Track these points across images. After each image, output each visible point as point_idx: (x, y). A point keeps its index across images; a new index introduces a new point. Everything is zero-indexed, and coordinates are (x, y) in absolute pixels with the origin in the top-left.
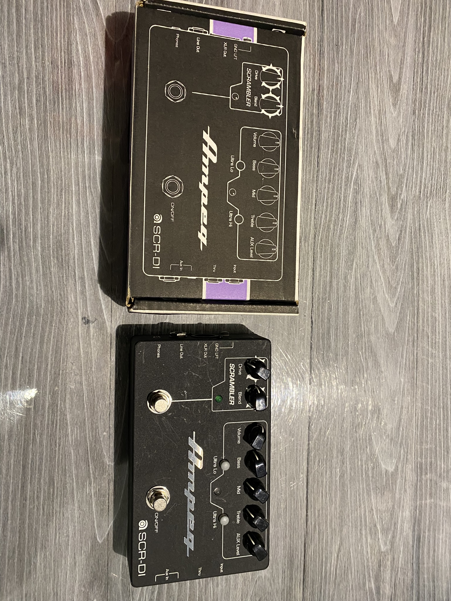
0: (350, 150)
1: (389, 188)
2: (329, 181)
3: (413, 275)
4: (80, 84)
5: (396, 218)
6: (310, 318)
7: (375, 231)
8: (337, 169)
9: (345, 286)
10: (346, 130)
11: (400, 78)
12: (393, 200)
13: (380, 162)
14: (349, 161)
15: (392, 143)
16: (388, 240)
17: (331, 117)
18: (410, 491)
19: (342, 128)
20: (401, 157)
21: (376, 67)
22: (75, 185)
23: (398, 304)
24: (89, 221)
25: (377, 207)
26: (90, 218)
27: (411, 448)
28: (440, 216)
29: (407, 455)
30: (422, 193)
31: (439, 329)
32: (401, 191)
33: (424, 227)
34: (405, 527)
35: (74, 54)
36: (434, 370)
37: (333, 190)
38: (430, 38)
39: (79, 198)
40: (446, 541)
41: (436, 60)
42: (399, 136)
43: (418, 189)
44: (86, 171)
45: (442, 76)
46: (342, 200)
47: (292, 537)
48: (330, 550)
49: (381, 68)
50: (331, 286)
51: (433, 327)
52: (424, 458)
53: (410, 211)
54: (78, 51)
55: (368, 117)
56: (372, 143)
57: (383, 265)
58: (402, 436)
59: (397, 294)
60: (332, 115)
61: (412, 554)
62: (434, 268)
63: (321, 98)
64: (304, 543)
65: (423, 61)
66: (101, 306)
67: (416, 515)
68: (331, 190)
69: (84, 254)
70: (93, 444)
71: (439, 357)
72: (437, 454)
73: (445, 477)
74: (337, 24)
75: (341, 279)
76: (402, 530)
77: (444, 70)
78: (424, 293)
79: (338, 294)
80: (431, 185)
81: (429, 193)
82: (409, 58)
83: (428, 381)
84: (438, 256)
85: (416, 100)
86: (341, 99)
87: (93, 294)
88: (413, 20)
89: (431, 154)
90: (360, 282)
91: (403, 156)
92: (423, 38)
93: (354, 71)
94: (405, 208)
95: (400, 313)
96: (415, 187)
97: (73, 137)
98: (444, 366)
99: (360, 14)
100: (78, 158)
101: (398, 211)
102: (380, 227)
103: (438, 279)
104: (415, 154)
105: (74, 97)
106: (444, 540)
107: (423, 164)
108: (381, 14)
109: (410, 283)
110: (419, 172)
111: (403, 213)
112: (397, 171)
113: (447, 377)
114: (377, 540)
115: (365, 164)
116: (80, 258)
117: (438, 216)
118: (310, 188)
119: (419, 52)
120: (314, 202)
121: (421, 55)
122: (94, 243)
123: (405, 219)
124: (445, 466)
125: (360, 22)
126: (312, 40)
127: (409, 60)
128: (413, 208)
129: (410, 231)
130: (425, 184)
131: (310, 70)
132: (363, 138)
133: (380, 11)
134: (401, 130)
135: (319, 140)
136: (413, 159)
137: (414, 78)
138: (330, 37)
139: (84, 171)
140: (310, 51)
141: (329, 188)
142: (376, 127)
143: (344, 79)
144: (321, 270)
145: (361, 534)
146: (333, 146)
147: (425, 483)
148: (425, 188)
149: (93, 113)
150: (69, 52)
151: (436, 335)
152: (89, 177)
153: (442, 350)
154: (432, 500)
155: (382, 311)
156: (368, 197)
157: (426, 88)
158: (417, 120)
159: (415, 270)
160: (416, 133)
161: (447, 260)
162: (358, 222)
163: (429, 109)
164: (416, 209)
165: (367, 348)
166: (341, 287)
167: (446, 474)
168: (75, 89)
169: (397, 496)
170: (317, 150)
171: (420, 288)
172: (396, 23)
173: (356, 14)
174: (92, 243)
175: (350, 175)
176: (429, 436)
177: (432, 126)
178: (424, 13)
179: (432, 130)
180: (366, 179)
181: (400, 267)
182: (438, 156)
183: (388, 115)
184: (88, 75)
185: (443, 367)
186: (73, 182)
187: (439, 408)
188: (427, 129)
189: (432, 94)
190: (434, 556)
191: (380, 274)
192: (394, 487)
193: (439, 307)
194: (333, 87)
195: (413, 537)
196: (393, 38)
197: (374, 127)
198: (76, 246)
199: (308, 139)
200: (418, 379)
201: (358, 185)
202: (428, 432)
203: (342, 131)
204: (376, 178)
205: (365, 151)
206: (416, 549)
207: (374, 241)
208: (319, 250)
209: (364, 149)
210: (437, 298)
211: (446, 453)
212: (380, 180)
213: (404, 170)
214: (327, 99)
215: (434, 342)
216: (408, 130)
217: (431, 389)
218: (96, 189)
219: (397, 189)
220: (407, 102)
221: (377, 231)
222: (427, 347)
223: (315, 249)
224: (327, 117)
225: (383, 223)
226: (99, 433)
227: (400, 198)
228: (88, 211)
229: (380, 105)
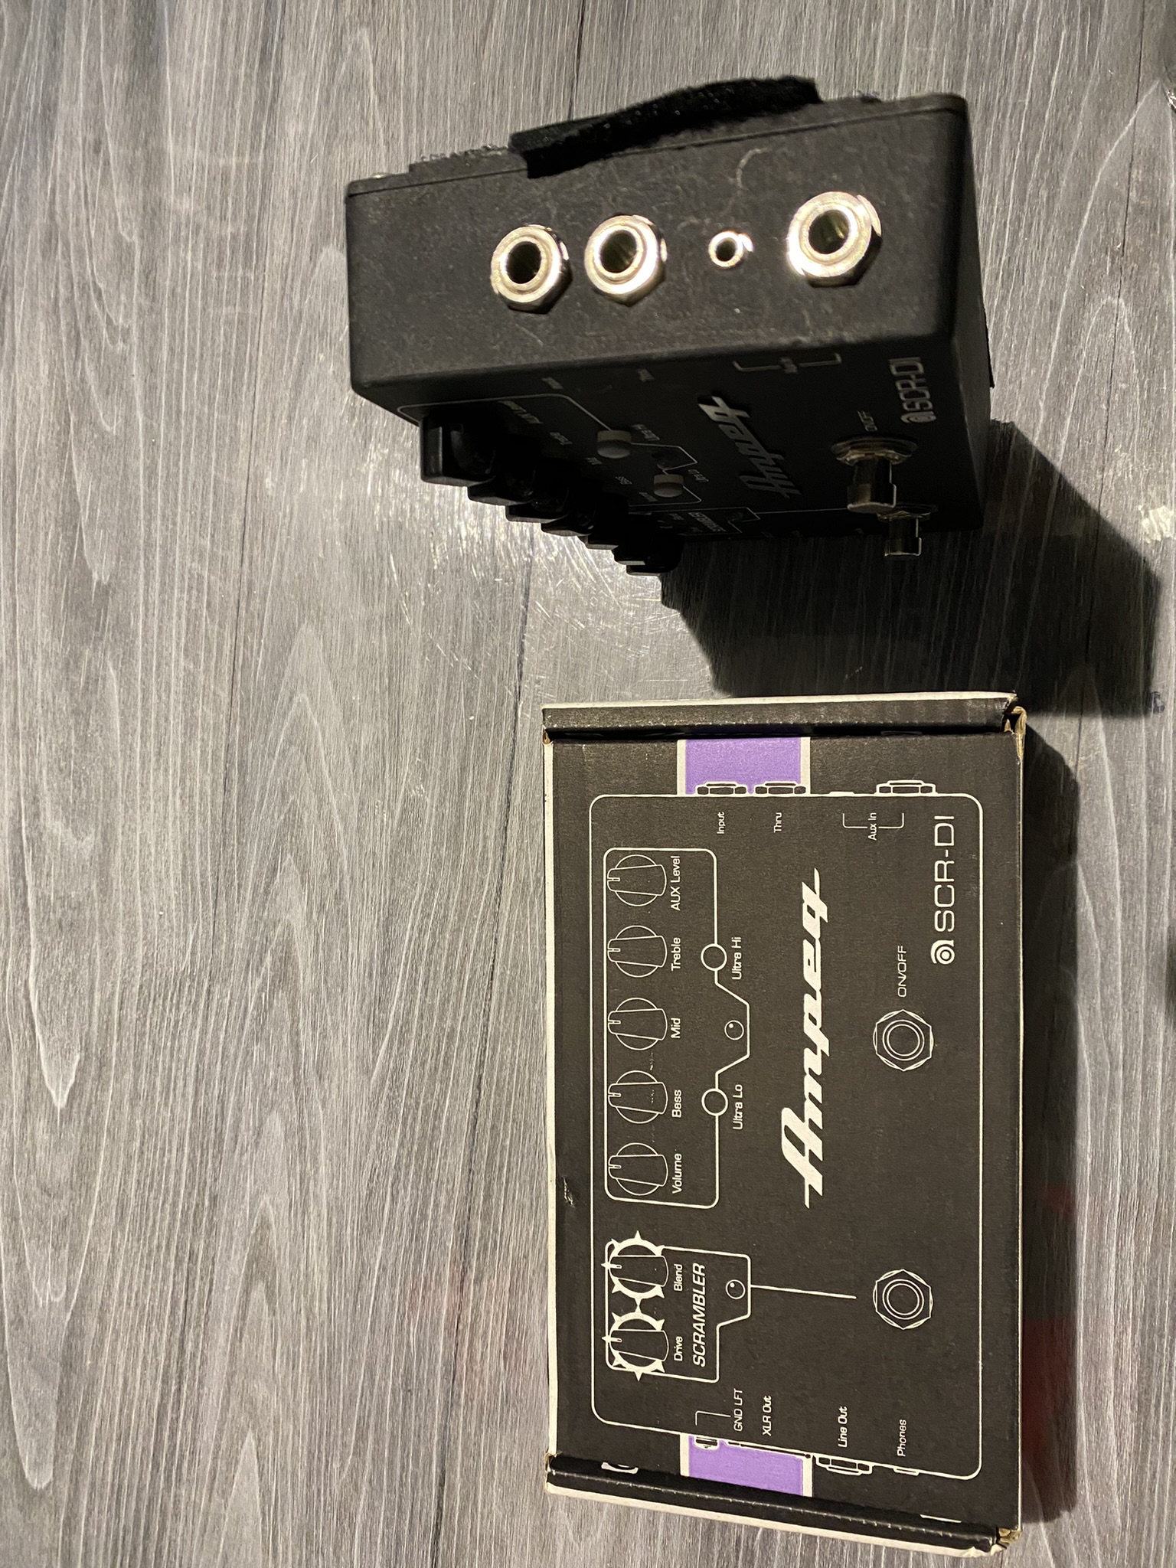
0: (391, 1113)
1: (293, 1007)
2: (451, 1037)
3: (242, 774)
4: (1118, 1345)
5: (279, 929)
6: (524, 675)
7: (338, 897)
8: (427, 1067)
9: (426, 756)
10: (397, 1168)
11: (247, 1292)
12: (284, 976)
13: (314, 1079)
14: (396, 1086)
15: (276, 1126)
16: (304, 871)
17: (436, 1205)
18: (281, 190)
19: (407, 1174)
20: (255, 1087)
21: (308, 1328)
22: (1155, 1075)
23: (286, 699)
24: (1123, 975)
25: (328, 959)
26: (1120, 984)
27: (272, 310)
28: (161, 925)
29: (283, 289)
30: (205, 988)
31: (179, 626)
32: (261, 998)
33: (205, 899)
34: (301, 93)
35: (1130, 1427)
36: (199, 516)
37: (443, 1012)
38: (163, 1389)
39: (1145, 1039)
40: (191, 49)
41: (149, 1331)
42: (257, 1144)
43: (215, 1001)
44: (1120, 1112)
45: (135, 1289)
46: (420, 983)
47: (614, 77)
48: (510, 35)
49: (295, 1322)
50: (464, 759)
51: (196, 632)
52: (239, 280)
53: (238, 945)
54: (1119, 1436)
55: (337, 1198)
56: (330, 1131)
57: (320, 807)
58: (293, 342)
59: (287, 724)
60: (433, 1211)
61: (287, 17)
62: (183, 789)
63: (458, 1257)
64: (582, 59)
65: (183, 1332)
66: (1107, 741)
67: (268, 124)
68: (450, 1013)
69: (1145, 887)
70: (1159, 358)
71: (183, 550)
72: (203, 289)
73: (183, 227)
74: (404, 1446)
75: (435, 774)
76: (309, 86)
77: (129, 1304)
78: (215, 724)
79: (446, 735)
80: (178, 1008)
81: (186, 989)
82: (221, 1341)
83: (215, 487)
84: (171, 819)
85: (209, 1232)
86: (406, 1251)
87: (1128, 776)
88: (205, 1438)
89: (174, 1090)
90: (384, 765)
91: (248, 1089)
92: (179, 1390)
93: (367, 1321)
94: (251, 952)
95: (281, 675)
96: (220, 1006)
97: (1151, 1205)
98: (170, 526)
99: (342, 1466)
100: (1142, 1148)
101: (273, 946)
102: (322, 906)
103: (174, 760)
104: (216, 1092)
105: (1140, 1312)
106: (197, 52)
107: (197, 1066)
108: (286, 1463)
109: (250, 753)
110: (208, 1045)
111: (258, 938)
112: (269, 1053)
113: (165, 495)
114: (379, 58)
115: (351, 1077)
116: (1158, 875)
117: (165, 927)
118: (505, 1021)
119: (193, 1355)
120: (496, 984)
121: (189, 1347)
122: (1114, 915)
123: (254, 922)
124: (182, 254)
125: (345, 1445)
126: (474, 1411)
127: (222, 1337)
128: (230, 950)
129: (242, 892)
130: (195, 1012)
131: (485, 1332)
132: (353, 1145)
133: (289, 1468)
134: (252, 1160)
135: (472, 1147)
136: (223, 1078)
137: (210, 1291)
138: (425, 1414)
139: (1127, 1110)
140: (482, 1382)
141: (454, 1018)
142: (316, 1172)
143: (394, 1302)
144: (488, 802)
145: (422, 78)
146: (434, 1128)
147: (240, 210)
148: (196, 1002)
149: (1089, 1267)
150: (1143, 1433)
151: (189, 610)
152: (1112, 1093)
153: (173, 569)
154: (222, 162)
155: (330, 683)
156: (350, 989)
157: (179, 1262)
158: (209, 1181)
159: (235, 786)
160: (211, 1146)
161: (149, 809)
162: (381, 924)
163: (174, 1204)
164: (223, 947)
165: (376, 585)
166: (437, 754)
167: (183, 234)
168: (1134, 1333)
169: (317, 180)
170: (481, 1120)
171: (224, 738)
172: (250, 1434)
173: (354, 1468)
174: (1119, 915)
175: (395, 1048)
176: (222, 339)
177: (169, 1161)
178: (173, 1454)
179: (170, 1151)
180: (353, 1035)
181: (277, 795)
182: (158, 1083)
183: (283, 1200)
184: (1096, 1371)
185: (175, 524)
186: (1160, 1083)
187: (192, 413)
188: (183, 1154)
189: (164, 1244)
190: (227, 10)
191: (329, 783)
192: (324, 207)
193: (177, 686)
194: (425, 1286)
195: (279, 63)
196: (260, 1398)
197: (323, 1170)
198: (1166, 910)
199: (502, 1152)
200: (244, 494)
201: (376, 1021)
202: (225, 351)
203: (408, 1167)
204: (325, 1037)
205: (351, 1109)
206: (274, 31)
207: (341, 871)
208: (491, 855)
209: (354, 1116)
210: (180, 708)
211: (179, 290)
212: (314, 1029)
213: (248, 1053)
214: (444, 1253)
215: (194, 592)
216: (232, 1157)
217: (209, 464)
218: (1096, 1060)
219: (271, 1006)
220: (231, 1231)
221: (331, 896)
222: (212, 578)
223: (500, 860)
224: (447, 1208)
225: (315, 916)
226: (1142, 387)
227: (264, 979)
228: (1125, 1003)
229: (303, 1227)
